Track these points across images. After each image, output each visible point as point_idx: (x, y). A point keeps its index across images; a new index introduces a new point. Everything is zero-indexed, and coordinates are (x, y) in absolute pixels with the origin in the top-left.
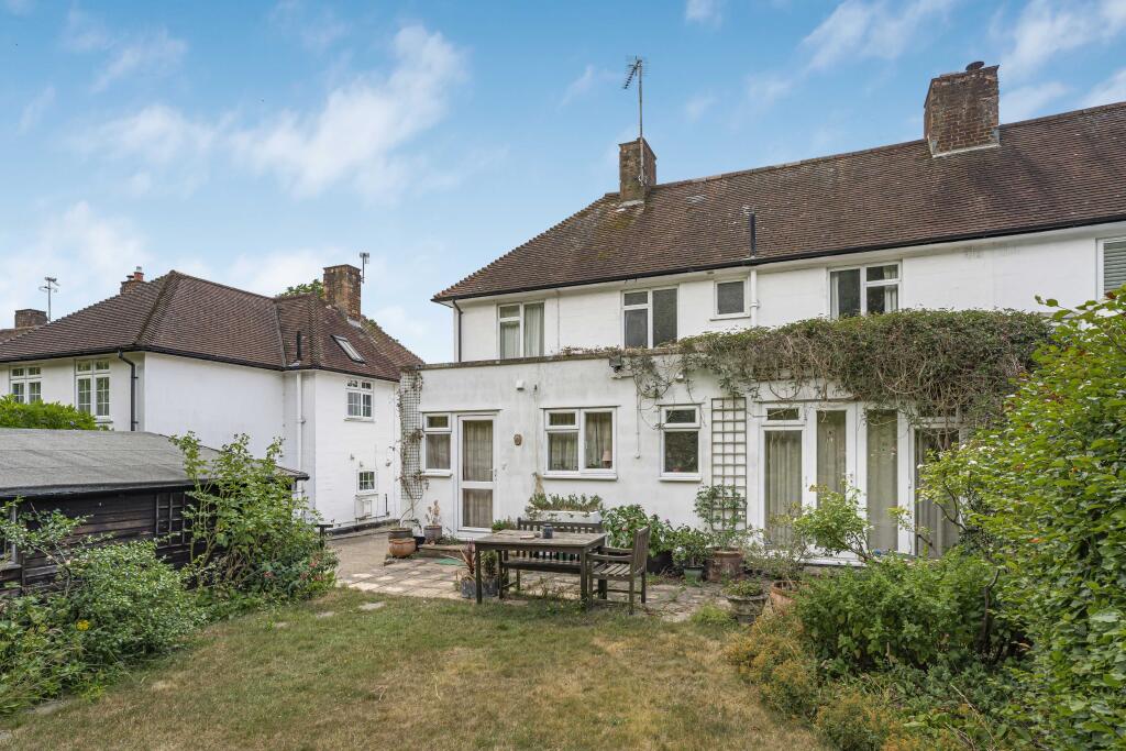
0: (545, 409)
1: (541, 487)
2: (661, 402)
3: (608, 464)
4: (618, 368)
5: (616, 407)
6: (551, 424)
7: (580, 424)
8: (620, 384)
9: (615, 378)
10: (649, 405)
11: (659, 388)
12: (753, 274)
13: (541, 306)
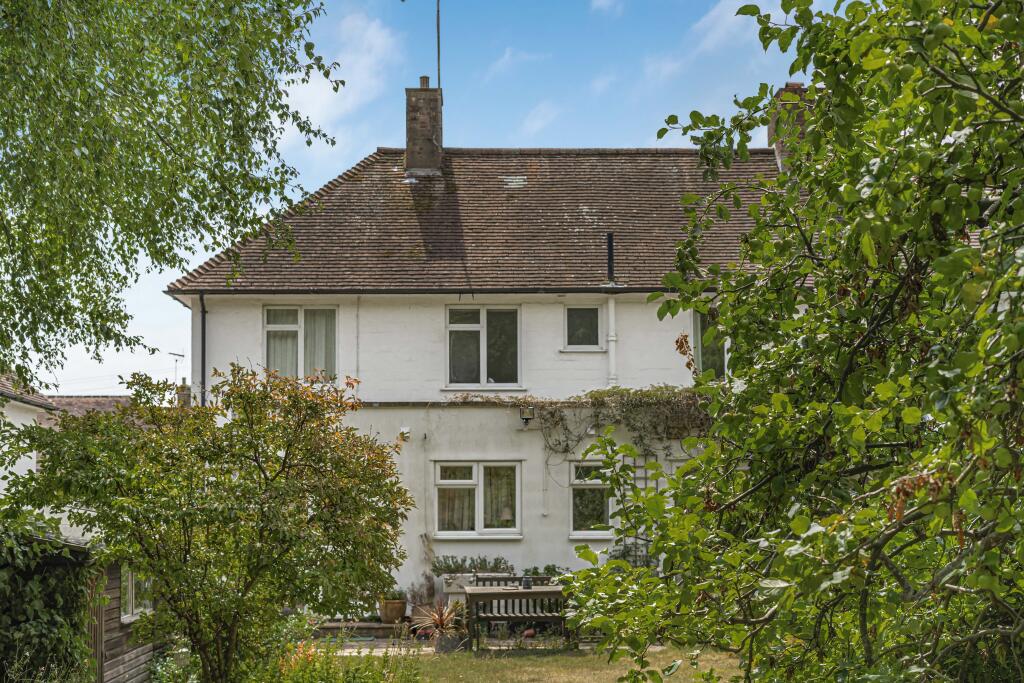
0: (435, 461)
1: (431, 550)
2: (571, 457)
3: (511, 523)
4: (527, 420)
5: (520, 461)
6: (443, 478)
7: (478, 479)
8: (525, 437)
9: (522, 430)
10: (557, 460)
11: (570, 442)
12: (612, 304)
13: (330, 315)
